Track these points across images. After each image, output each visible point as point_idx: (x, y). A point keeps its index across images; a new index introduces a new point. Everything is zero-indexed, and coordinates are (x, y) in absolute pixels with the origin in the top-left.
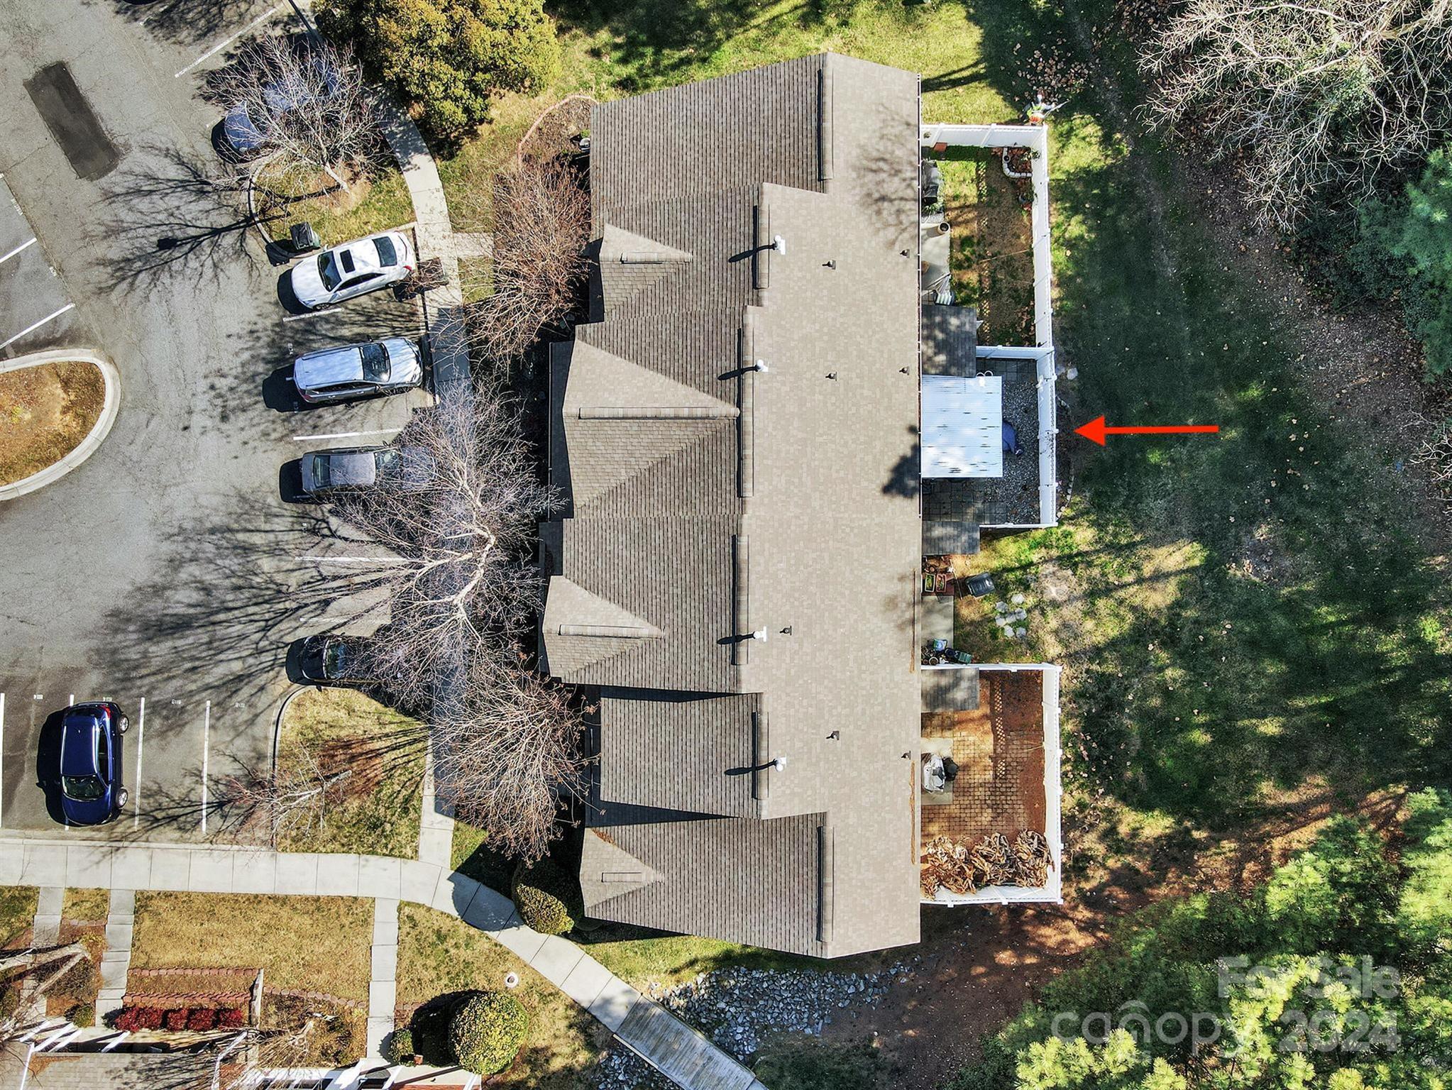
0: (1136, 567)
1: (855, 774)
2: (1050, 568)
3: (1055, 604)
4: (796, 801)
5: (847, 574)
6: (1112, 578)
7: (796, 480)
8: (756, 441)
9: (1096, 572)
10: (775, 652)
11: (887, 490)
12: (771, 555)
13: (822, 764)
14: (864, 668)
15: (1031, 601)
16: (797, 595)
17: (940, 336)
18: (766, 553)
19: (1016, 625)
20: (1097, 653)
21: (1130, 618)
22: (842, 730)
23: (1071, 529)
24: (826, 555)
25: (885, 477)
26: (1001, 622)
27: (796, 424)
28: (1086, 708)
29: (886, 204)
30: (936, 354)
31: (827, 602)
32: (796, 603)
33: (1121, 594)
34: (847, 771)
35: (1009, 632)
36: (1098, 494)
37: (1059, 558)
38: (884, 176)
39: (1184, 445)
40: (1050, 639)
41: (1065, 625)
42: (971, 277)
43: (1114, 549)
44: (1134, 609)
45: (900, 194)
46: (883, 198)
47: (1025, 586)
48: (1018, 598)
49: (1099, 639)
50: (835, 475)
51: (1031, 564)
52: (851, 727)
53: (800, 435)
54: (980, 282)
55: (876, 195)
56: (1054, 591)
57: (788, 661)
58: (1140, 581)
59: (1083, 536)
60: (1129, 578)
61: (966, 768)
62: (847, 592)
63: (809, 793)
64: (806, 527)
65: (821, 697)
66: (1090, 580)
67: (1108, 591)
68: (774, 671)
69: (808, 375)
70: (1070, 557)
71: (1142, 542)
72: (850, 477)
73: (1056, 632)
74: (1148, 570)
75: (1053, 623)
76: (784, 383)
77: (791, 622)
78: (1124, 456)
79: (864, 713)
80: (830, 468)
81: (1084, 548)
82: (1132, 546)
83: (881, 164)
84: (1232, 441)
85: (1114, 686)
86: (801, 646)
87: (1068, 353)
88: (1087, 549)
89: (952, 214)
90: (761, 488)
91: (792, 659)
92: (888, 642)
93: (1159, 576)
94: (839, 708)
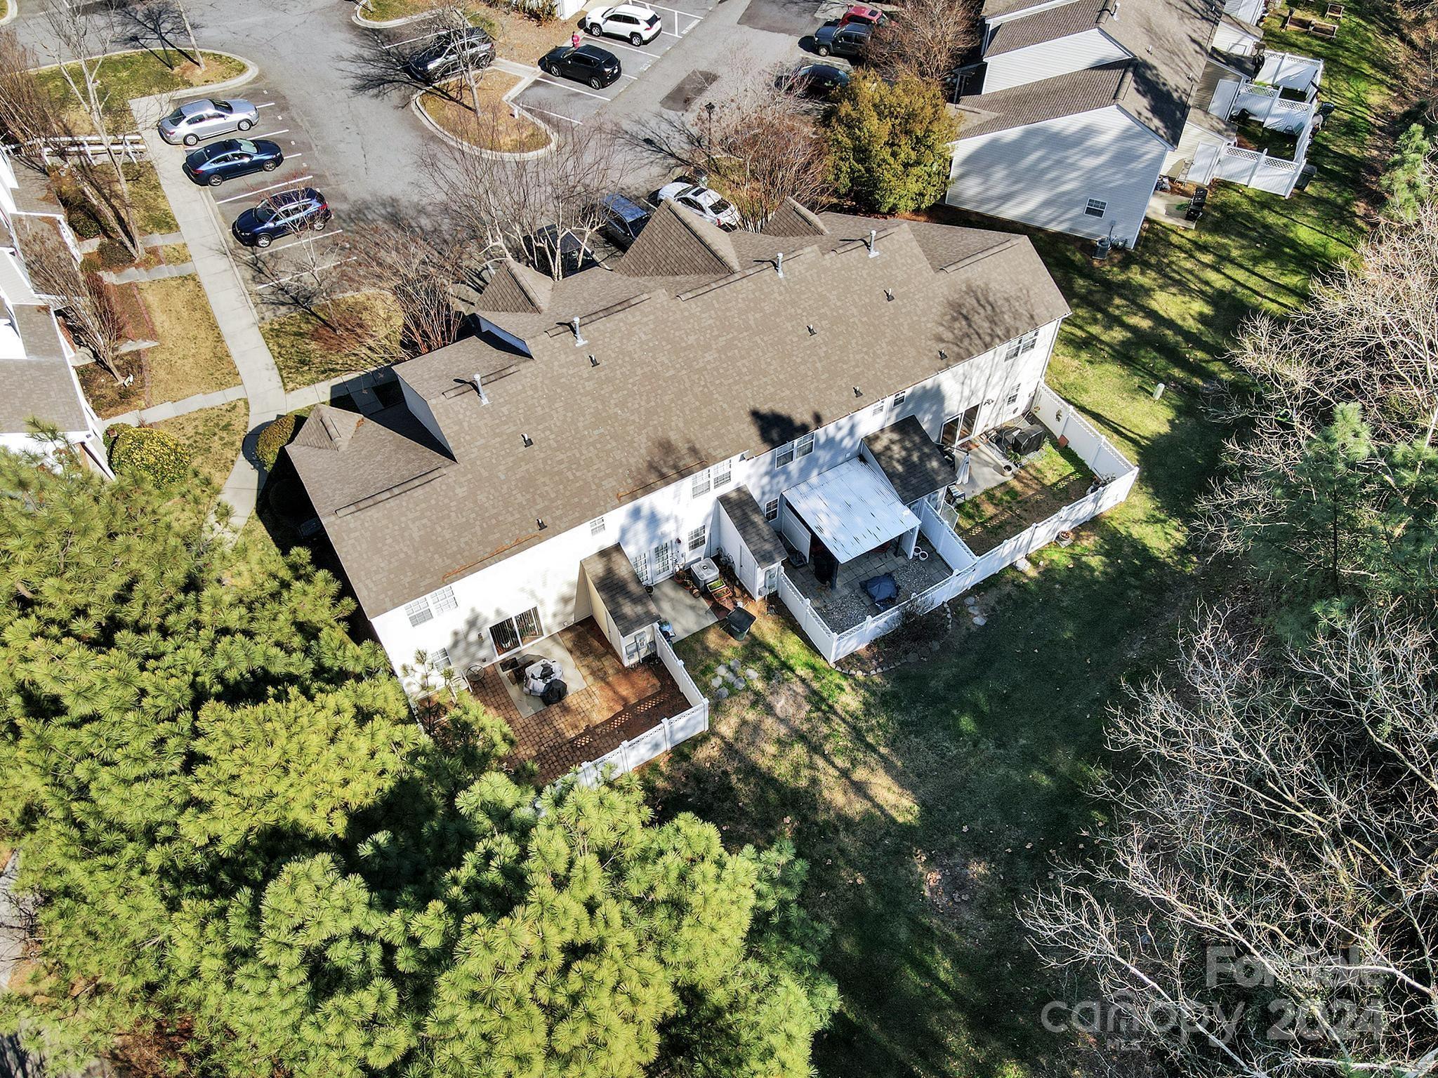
0: (854, 762)
1: (503, 477)
2: (800, 689)
3: (770, 710)
4: (456, 428)
5: (667, 397)
6: (828, 748)
7: (716, 333)
8: (725, 289)
9: (825, 730)
10: (572, 357)
11: (756, 415)
12: (646, 324)
13: (498, 439)
14: (599, 446)
15: (759, 685)
16: (627, 359)
17: (915, 458)
18: (645, 319)
19: (727, 684)
20: (751, 771)
21: (803, 783)
22: (535, 447)
23: (848, 689)
24: (672, 372)
25: (764, 408)
26: (722, 671)
27: (758, 316)
28: (688, 791)
29: (964, 323)
30: (898, 461)
31: (635, 388)
32: (620, 362)
33: (820, 763)
34: (502, 468)
35: (716, 683)
36: (895, 695)
37: (814, 693)
38: (982, 311)
39: (998, 747)
40: (734, 721)
41: (756, 728)
42: (989, 510)
43: (857, 734)
44: (814, 781)
45: (981, 331)
46: (966, 318)
47: (768, 674)
48: (753, 673)
49: (764, 763)
50: (739, 364)
51: (792, 670)
52: (542, 455)
53: (752, 322)
54: (991, 518)
55: (964, 312)
56: (781, 704)
57: (571, 372)
58: (845, 773)
59: (849, 700)
60: (840, 761)
61: (566, 710)
62: (653, 404)
63: (468, 438)
64: (684, 344)
65: (555, 415)
66: (814, 729)
67: (815, 749)
68: (556, 363)
69: (799, 311)
70: (823, 700)
71: (882, 756)
72: (747, 378)
73: (744, 722)
74: (860, 774)
75: (751, 716)
76: (780, 294)
77: (603, 363)
78: (944, 699)
79: (561, 462)
80: (742, 357)
81: (838, 708)
82: (871, 748)
83: (988, 308)
84: (1037, 786)
85: (727, 805)
86: (588, 379)
87: (993, 609)
88: (840, 711)
89: (1023, 473)
90: (694, 306)
91: (573, 376)
92: (632, 461)
93: (860, 789)
94: (553, 436)
